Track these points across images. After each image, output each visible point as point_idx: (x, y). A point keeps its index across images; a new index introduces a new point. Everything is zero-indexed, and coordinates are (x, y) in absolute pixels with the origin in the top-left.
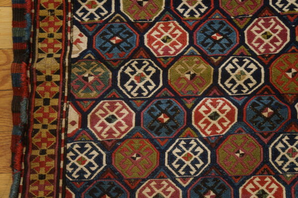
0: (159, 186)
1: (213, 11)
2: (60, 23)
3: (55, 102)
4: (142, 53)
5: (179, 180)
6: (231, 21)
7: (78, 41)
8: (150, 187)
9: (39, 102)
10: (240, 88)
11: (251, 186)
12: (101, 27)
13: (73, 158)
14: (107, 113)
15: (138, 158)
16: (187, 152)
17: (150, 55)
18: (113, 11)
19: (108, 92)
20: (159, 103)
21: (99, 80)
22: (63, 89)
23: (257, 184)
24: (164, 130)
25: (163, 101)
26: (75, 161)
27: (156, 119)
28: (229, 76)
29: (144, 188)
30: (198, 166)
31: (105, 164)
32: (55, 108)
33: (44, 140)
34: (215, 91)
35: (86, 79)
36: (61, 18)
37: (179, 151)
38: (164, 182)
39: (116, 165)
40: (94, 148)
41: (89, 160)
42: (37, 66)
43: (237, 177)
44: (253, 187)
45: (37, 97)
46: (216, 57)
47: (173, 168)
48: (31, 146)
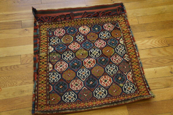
0: (76, 82)
1: (86, 40)
2: (46, 46)
3: (46, 63)
4: (68, 50)
5: (82, 79)
6: (91, 41)
7: (51, 49)
8: (74, 82)
9: (41, 64)
10: (95, 56)
11: (102, 79)
12: (57, 46)
13: (51, 77)
14: (60, 65)
15: (70, 75)
16: (83, 72)
17: (70, 50)
18: (60, 42)
19: (60, 60)
20: (74, 61)
21: (57, 57)
22: (48, 60)
23: (104, 78)
24: (76, 67)
25: (75, 60)
26: (52, 78)
27: (74, 64)
28: (92, 53)
29: (72, 82)
30: (87, 75)
31: (60, 77)
32: (46, 64)
33: (43, 73)
34: (89, 57)
35: (54, 57)
36: (46, 45)
37: (81, 72)
38: (78, 80)
39: (63, 77)
40: (57, 74)
41: (55, 77)
42: (40, 55)
43: (98, 77)
44: (103, 79)
45: (41, 62)
46: (88, 49)
47: (80, 76)
48: (39, 75)
